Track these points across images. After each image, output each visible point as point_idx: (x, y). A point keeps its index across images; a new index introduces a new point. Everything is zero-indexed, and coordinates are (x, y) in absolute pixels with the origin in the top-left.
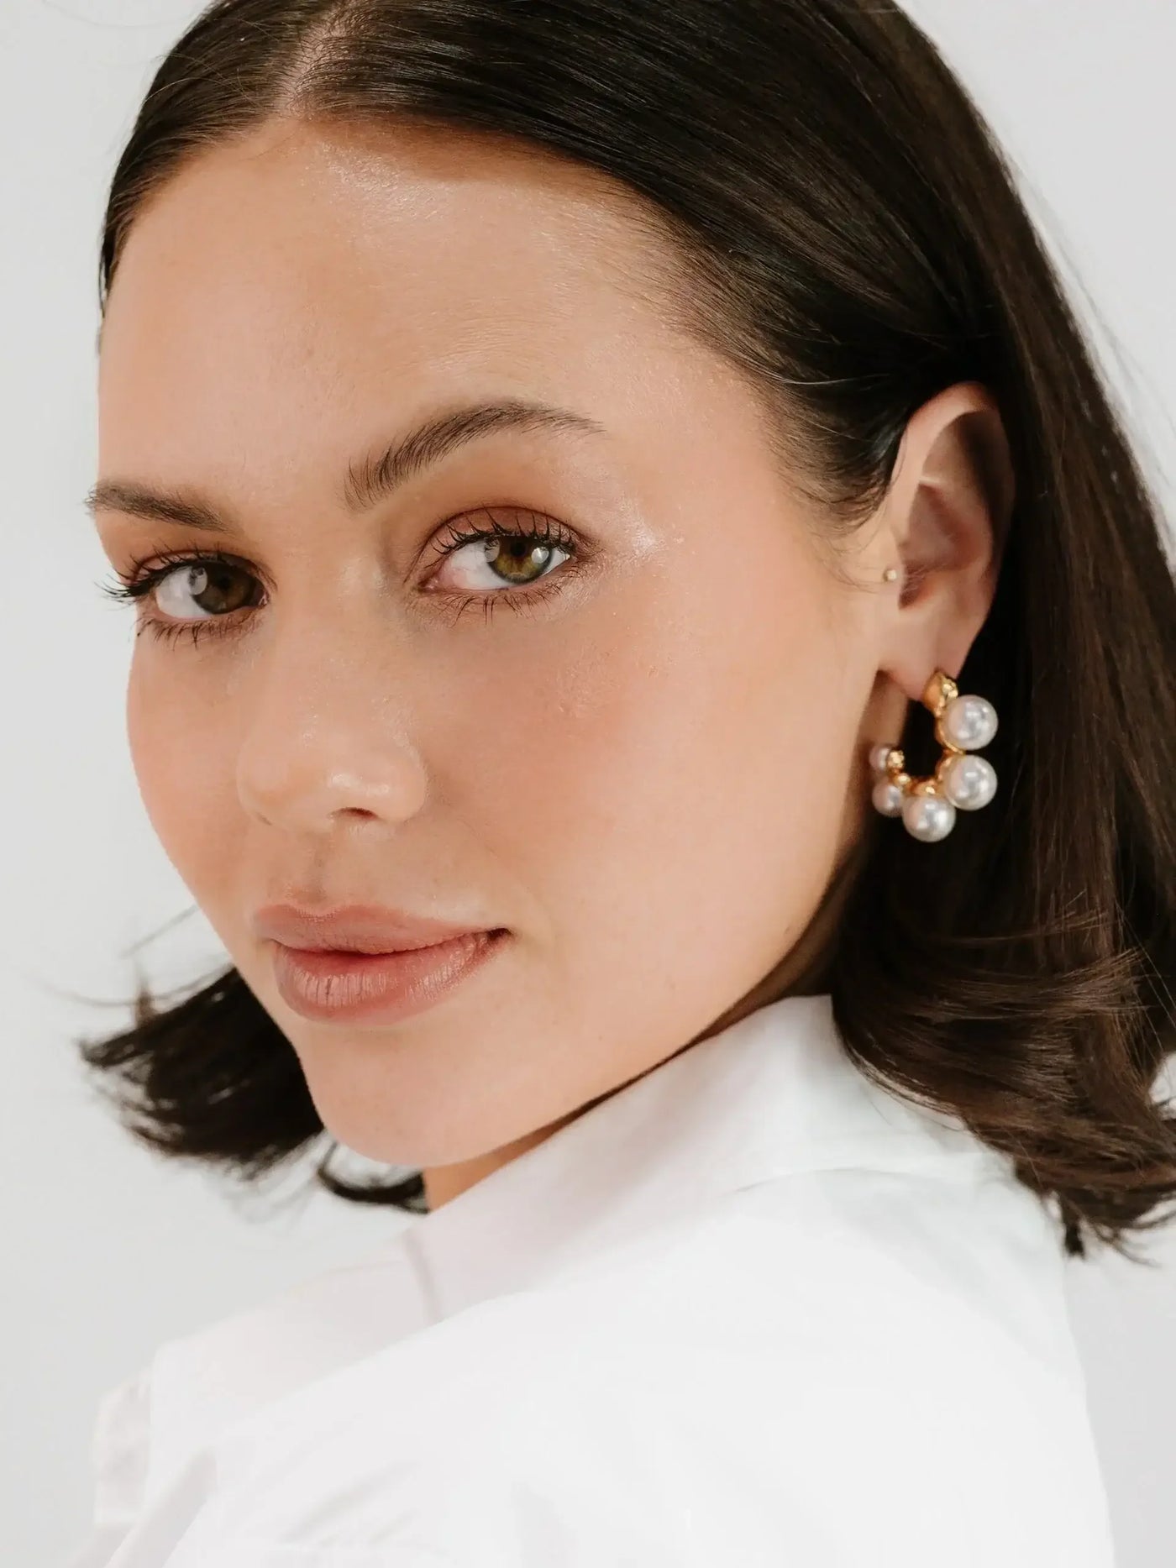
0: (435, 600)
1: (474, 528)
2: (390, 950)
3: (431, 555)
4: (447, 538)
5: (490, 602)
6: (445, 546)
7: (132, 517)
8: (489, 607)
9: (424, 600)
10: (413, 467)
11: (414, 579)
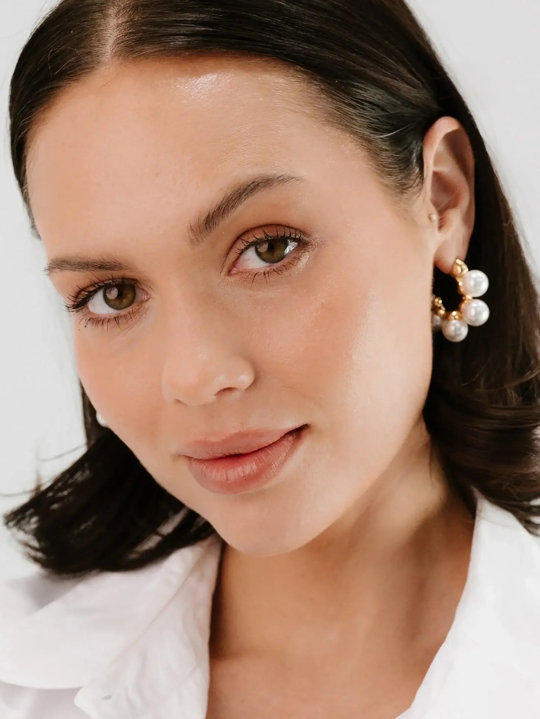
0: (237, 277)
1: (255, 237)
2: (257, 449)
3: (233, 256)
4: (241, 245)
5: (266, 273)
6: (240, 250)
7: (76, 273)
8: (267, 275)
9: (232, 279)
10: (221, 218)
11: (225, 270)
